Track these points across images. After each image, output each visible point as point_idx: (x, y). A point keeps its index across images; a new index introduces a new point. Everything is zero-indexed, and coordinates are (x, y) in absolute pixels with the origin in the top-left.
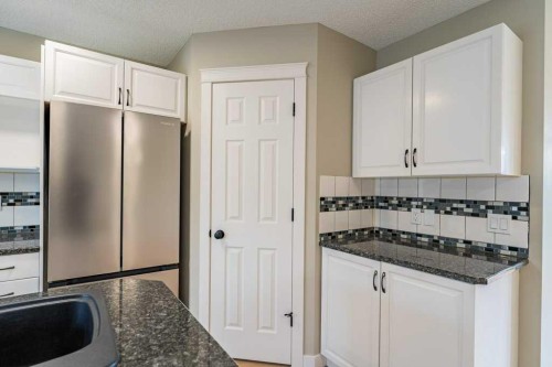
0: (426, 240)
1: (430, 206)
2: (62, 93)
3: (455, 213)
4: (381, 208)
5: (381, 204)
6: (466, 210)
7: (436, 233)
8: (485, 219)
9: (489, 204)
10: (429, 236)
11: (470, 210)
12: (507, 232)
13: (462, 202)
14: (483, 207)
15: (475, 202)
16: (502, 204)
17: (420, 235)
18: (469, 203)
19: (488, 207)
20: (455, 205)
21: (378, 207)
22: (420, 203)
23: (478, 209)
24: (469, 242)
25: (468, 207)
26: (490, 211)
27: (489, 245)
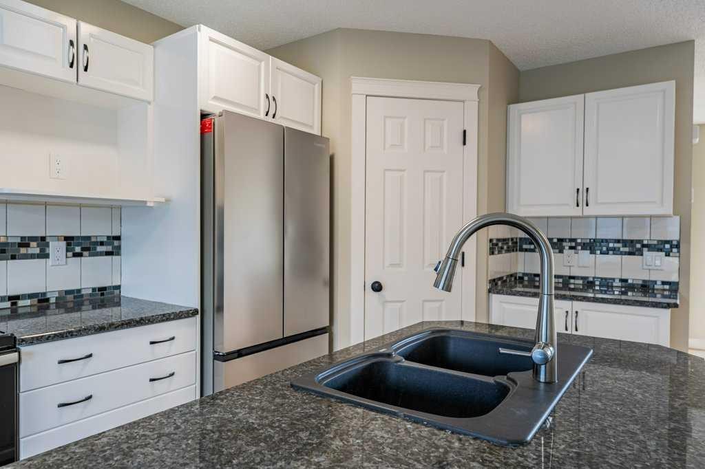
0: (581, 282)
1: (585, 246)
2: (215, 98)
3: (611, 252)
4: (526, 250)
5: (525, 246)
6: (622, 249)
7: (590, 274)
8: (640, 257)
9: (645, 242)
10: (582, 278)
11: (627, 249)
12: (660, 268)
13: (618, 241)
14: (638, 246)
15: (632, 241)
16: (655, 242)
17: (573, 278)
18: (625, 243)
19: (644, 246)
20: (611, 245)
21: (522, 250)
22: (573, 244)
23: (634, 248)
24: (626, 281)
25: (625, 246)
26: (645, 249)
27: (644, 281)
